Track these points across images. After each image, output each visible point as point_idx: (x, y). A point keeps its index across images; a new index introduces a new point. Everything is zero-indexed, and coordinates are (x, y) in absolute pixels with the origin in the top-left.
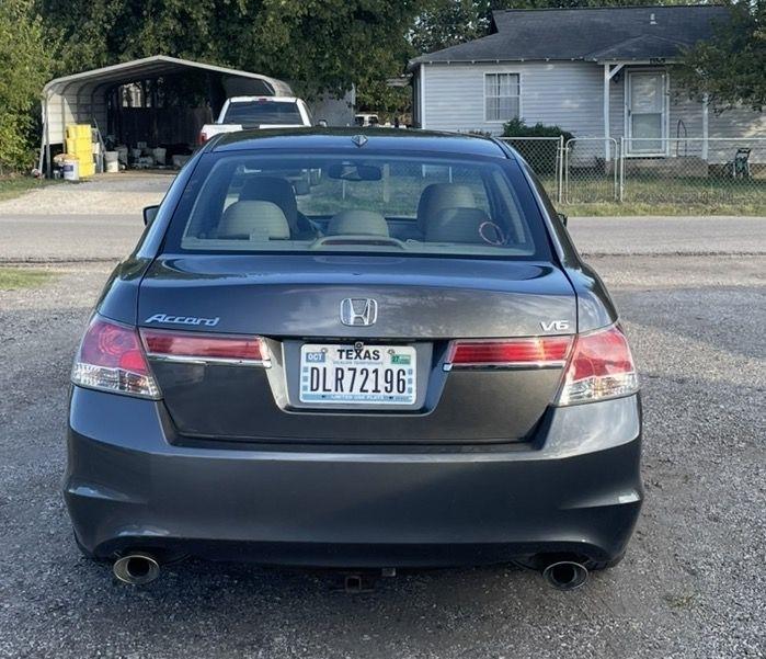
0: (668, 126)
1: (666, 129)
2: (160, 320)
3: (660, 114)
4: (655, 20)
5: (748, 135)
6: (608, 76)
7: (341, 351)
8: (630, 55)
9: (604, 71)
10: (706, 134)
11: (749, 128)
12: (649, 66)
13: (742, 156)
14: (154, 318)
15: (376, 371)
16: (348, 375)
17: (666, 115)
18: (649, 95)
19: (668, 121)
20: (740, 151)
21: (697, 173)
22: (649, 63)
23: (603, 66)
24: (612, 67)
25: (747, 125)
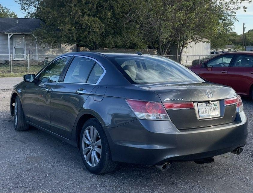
0: (25, 51)
1: (25, 52)
2: (168, 100)
3: (23, 48)
4: (18, 22)
5: (47, 54)
6: (9, 37)
7: (205, 104)
8: (15, 31)
9: (8, 36)
10: (37, 53)
11: (47, 52)
12: (20, 34)
13: (46, 59)
14: (166, 99)
15: (212, 108)
16: (207, 109)
17: (25, 48)
18: (20, 43)
19: (25, 50)
20: (46, 58)
21: (35, 64)
22: (21, 34)
23: (7, 34)
24: (10, 35)
25: (46, 51)
